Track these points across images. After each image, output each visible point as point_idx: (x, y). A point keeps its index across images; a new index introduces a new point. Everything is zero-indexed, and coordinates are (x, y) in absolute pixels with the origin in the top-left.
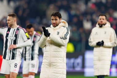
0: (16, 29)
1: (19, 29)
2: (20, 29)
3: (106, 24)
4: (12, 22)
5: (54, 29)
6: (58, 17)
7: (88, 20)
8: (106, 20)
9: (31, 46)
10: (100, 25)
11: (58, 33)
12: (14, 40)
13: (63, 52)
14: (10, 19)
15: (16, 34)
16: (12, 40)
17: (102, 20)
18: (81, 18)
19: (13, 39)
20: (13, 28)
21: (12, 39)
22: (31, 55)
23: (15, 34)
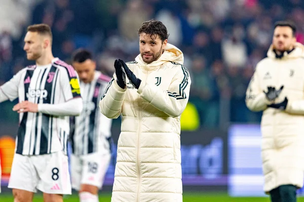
0: (49, 67)
1: (56, 68)
2: (58, 67)
3: (293, 49)
4: (39, 46)
5: (147, 69)
6: (158, 37)
7: (235, 41)
8: (294, 40)
9: (89, 113)
10: (279, 53)
11: (159, 81)
12: (44, 99)
13: (171, 132)
14: (33, 40)
15: (49, 81)
16: (39, 99)
17: (282, 38)
18: (217, 34)
19: (42, 97)
20: (41, 64)
21: (38, 96)
22: (86, 139)
23: (47, 82)
